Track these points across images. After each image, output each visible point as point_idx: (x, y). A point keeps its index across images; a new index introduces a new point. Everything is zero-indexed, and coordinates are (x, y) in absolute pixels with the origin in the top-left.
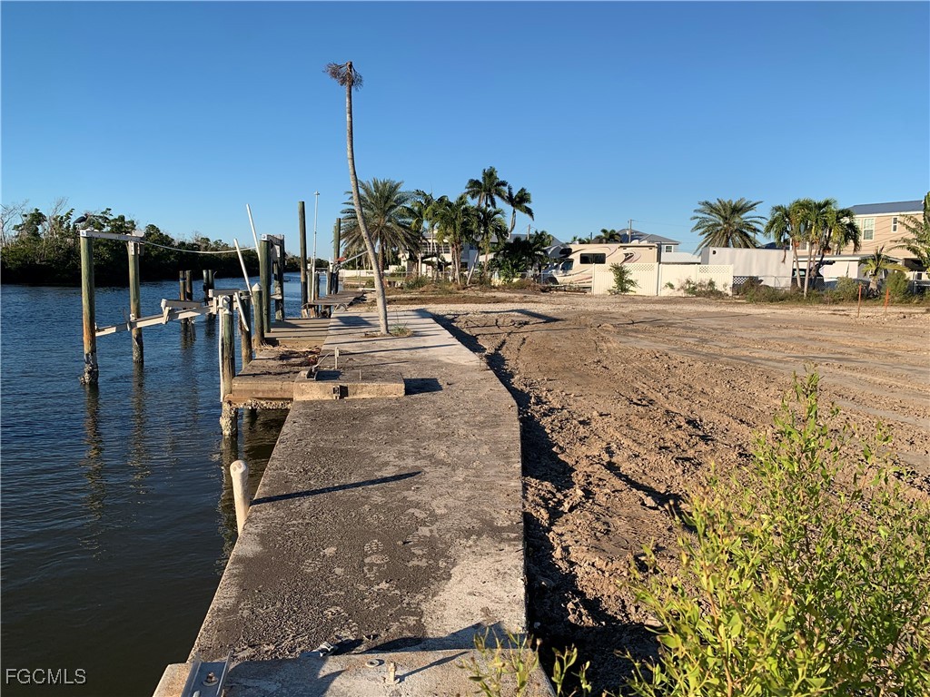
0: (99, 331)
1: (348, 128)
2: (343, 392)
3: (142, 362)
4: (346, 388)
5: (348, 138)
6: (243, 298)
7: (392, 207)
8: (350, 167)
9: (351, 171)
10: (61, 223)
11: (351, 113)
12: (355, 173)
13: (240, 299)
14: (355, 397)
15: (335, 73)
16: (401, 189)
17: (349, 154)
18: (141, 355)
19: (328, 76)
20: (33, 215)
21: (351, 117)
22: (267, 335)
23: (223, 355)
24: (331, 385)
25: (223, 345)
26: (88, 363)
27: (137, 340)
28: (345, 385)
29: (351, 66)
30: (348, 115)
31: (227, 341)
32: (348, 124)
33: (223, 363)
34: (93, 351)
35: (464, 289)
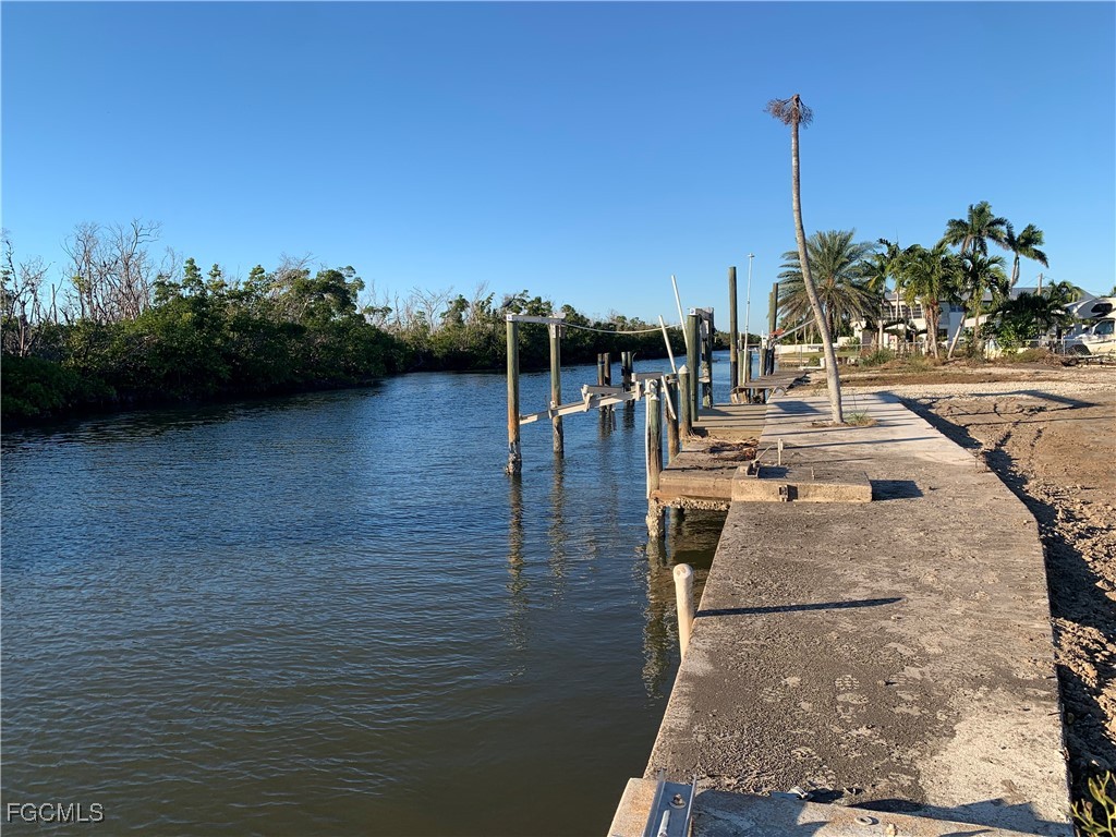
0: (522, 419)
1: (794, 174)
2: (792, 493)
3: (563, 452)
4: (795, 488)
5: (794, 186)
6: (669, 382)
7: (843, 264)
8: (796, 220)
9: (797, 226)
10: (482, 308)
11: (797, 156)
12: (802, 227)
13: (667, 383)
14: (806, 500)
15: (778, 111)
16: (855, 241)
17: (795, 205)
18: (562, 445)
19: (769, 116)
20: (457, 301)
21: (798, 160)
22: (694, 424)
23: (649, 446)
24: (776, 484)
25: (649, 434)
26: (512, 452)
27: (558, 429)
28: (794, 484)
29: (797, 100)
30: (794, 159)
31: (654, 431)
32: (794, 170)
33: (650, 455)
34: (517, 440)
35: (944, 364)
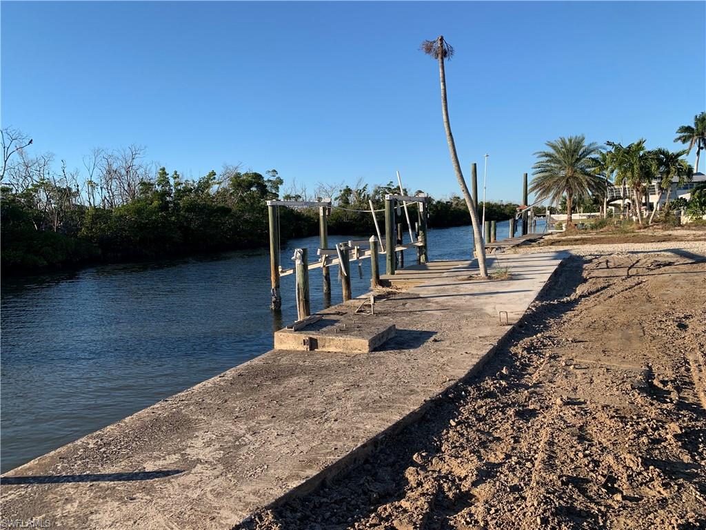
0: (282, 272)
1: (442, 95)
2: (313, 344)
3: (330, 293)
4: (316, 340)
5: (443, 104)
6: (342, 249)
8: (446, 129)
9: (447, 133)
11: (444, 81)
12: (451, 134)
13: (340, 250)
14: (324, 350)
15: (429, 49)
17: (444, 117)
18: (329, 289)
19: (423, 52)
21: (444, 85)
23: (299, 297)
25: (299, 289)
26: (274, 295)
27: (326, 277)
28: (315, 337)
29: (442, 39)
30: (442, 84)
31: (301, 286)
32: (442, 92)
33: (299, 304)
34: (277, 287)
35: (645, 228)
